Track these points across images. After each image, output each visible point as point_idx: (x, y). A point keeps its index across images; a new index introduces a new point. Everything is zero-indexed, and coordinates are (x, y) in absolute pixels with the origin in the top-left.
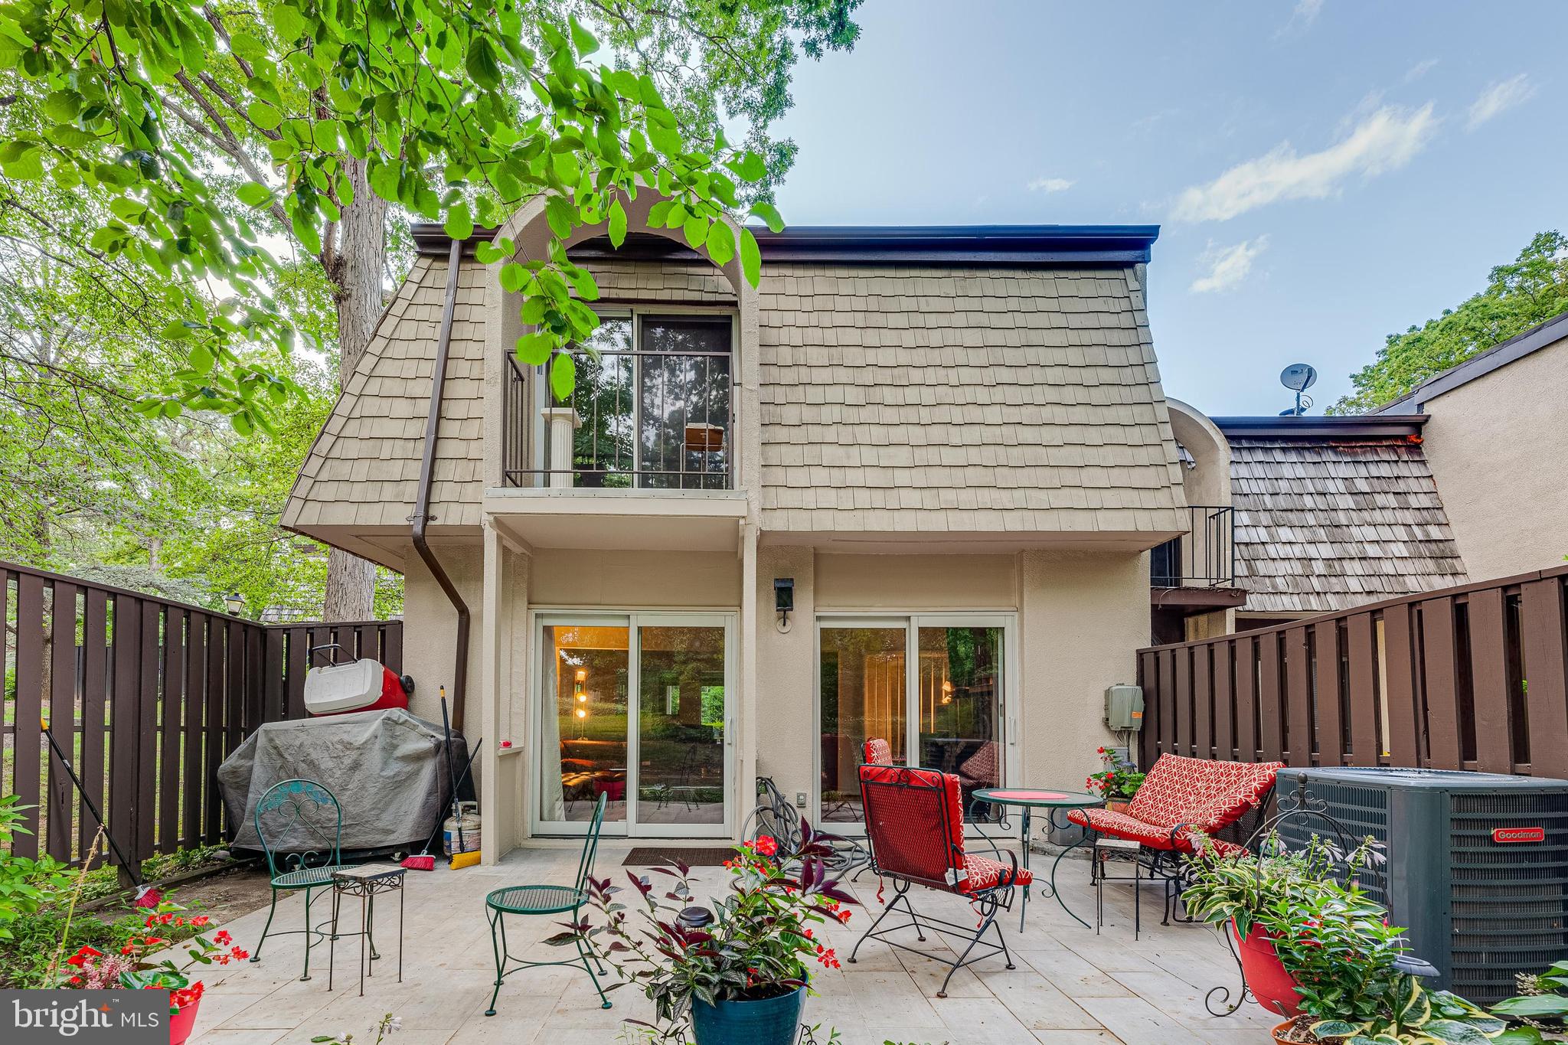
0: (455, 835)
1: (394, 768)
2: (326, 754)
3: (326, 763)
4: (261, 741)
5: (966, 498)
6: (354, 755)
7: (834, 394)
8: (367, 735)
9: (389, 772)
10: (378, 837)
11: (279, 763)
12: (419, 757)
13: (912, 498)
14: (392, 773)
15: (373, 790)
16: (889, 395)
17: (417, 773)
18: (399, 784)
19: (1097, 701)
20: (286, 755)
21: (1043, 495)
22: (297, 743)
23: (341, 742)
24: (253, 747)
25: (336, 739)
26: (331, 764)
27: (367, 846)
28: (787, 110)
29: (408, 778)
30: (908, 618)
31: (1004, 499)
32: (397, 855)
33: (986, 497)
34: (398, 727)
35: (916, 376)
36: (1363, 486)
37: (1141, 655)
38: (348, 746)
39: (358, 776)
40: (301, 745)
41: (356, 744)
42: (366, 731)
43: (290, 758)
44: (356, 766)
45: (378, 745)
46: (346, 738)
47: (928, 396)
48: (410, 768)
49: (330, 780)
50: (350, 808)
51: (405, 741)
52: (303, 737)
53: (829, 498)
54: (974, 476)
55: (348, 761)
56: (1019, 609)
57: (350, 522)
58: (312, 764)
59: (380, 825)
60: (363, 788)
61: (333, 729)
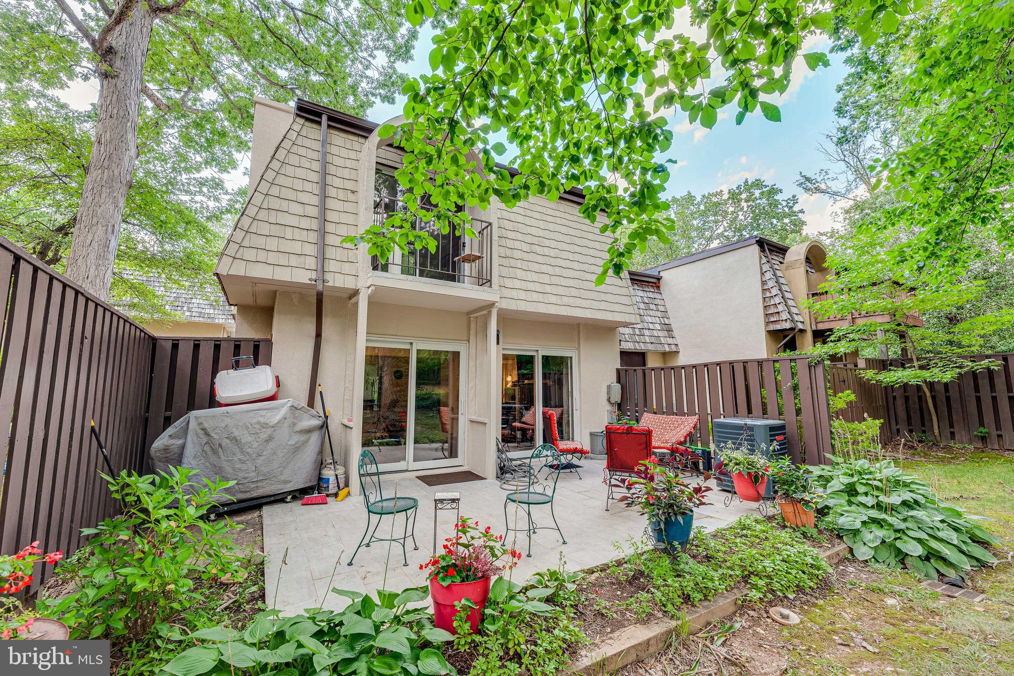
0: (332, 479)
1: (296, 439)
2: (246, 432)
3: (246, 438)
4: (193, 425)
5: (571, 301)
6: (269, 431)
7: (517, 245)
8: (278, 417)
9: (292, 442)
10: (280, 487)
11: (205, 440)
12: (309, 431)
13: (553, 299)
14: (293, 443)
15: (281, 455)
16: (539, 250)
17: (307, 441)
18: (297, 449)
19: (604, 390)
20: (212, 434)
21: (596, 303)
22: (223, 425)
23: (259, 423)
24: (186, 429)
25: (255, 421)
26: (250, 439)
27: (271, 493)
28: (410, 61)
29: (303, 444)
30: (537, 351)
31: (585, 303)
32: (289, 497)
33: (579, 302)
34: (298, 411)
35: (547, 243)
36: (646, 300)
37: (618, 371)
38: (264, 426)
39: (271, 445)
40: (226, 426)
41: (271, 424)
42: (276, 415)
43: (215, 436)
44: (270, 439)
45: (287, 423)
46: (262, 420)
47: (553, 253)
48: (303, 438)
49: (249, 450)
50: (263, 468)
51: (300, 420)
52: (228, 421)
53: (522, 295)
54: (574, 292)
55: (264, 436)
56: (579, 349)
57: (270, 277)
58: (235, 440)
59: (282, 478)
60: (274, 453)
61: (252, 414)
